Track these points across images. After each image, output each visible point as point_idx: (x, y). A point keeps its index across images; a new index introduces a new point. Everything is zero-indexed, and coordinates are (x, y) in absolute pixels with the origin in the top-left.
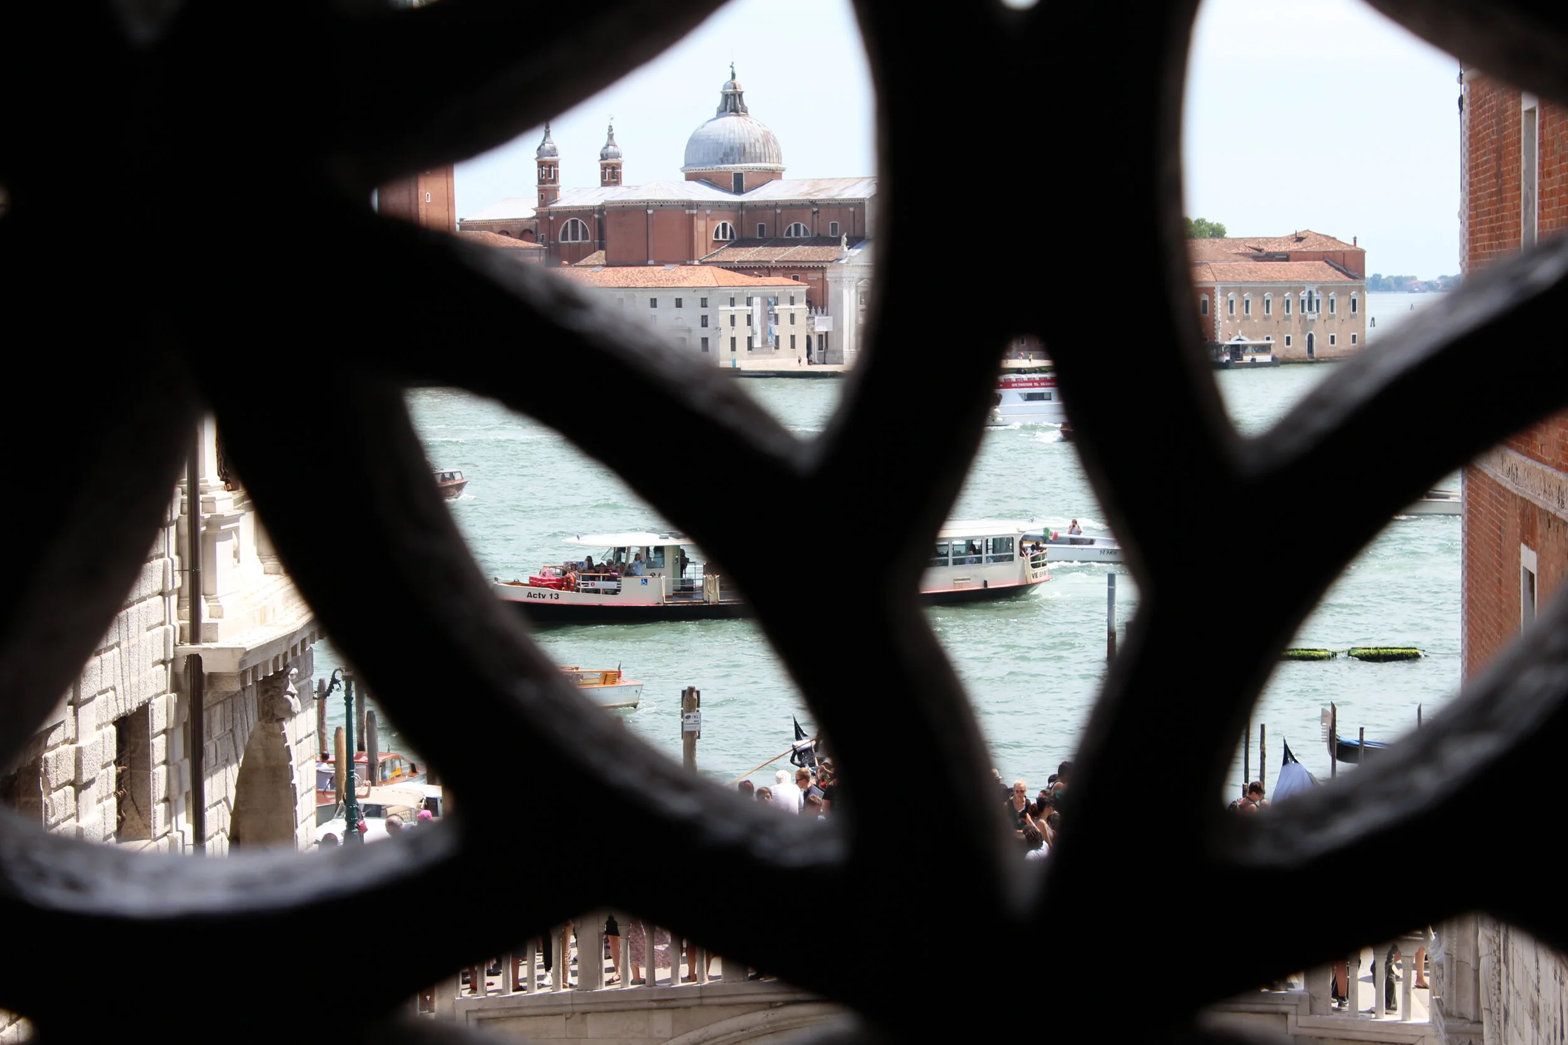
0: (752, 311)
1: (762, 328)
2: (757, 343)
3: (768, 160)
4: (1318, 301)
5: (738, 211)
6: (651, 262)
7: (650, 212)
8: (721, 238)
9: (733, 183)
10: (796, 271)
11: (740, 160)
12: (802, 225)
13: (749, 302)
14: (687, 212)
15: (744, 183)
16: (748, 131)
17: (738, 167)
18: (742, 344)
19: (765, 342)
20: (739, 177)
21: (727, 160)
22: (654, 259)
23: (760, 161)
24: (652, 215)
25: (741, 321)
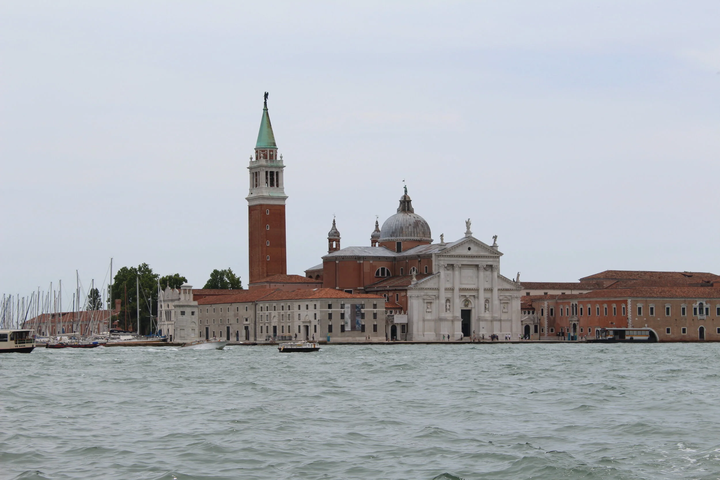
0: (345, 311)
1: (351, 321)
2: (348, 328)
3: (416, 235)
4: (707, 309)
5: (393, 261)
6: (337, 288)
7: (337, 262)
8: (380, 275)
9: (396, 247)
10: (397, 292)
11: (400, 235)
12: (415, 268)
13: (342, 307)
14: (358, 262)
15: (402, 247)
16: (406, 220)
17: (399, 238)
18: (336, 329)
19: (353, 328)
20: (399, 244)
21: (394, 235)
22: (339, 287)
23: (411, 236)
24: (338, 263)
25: (336, 317)
